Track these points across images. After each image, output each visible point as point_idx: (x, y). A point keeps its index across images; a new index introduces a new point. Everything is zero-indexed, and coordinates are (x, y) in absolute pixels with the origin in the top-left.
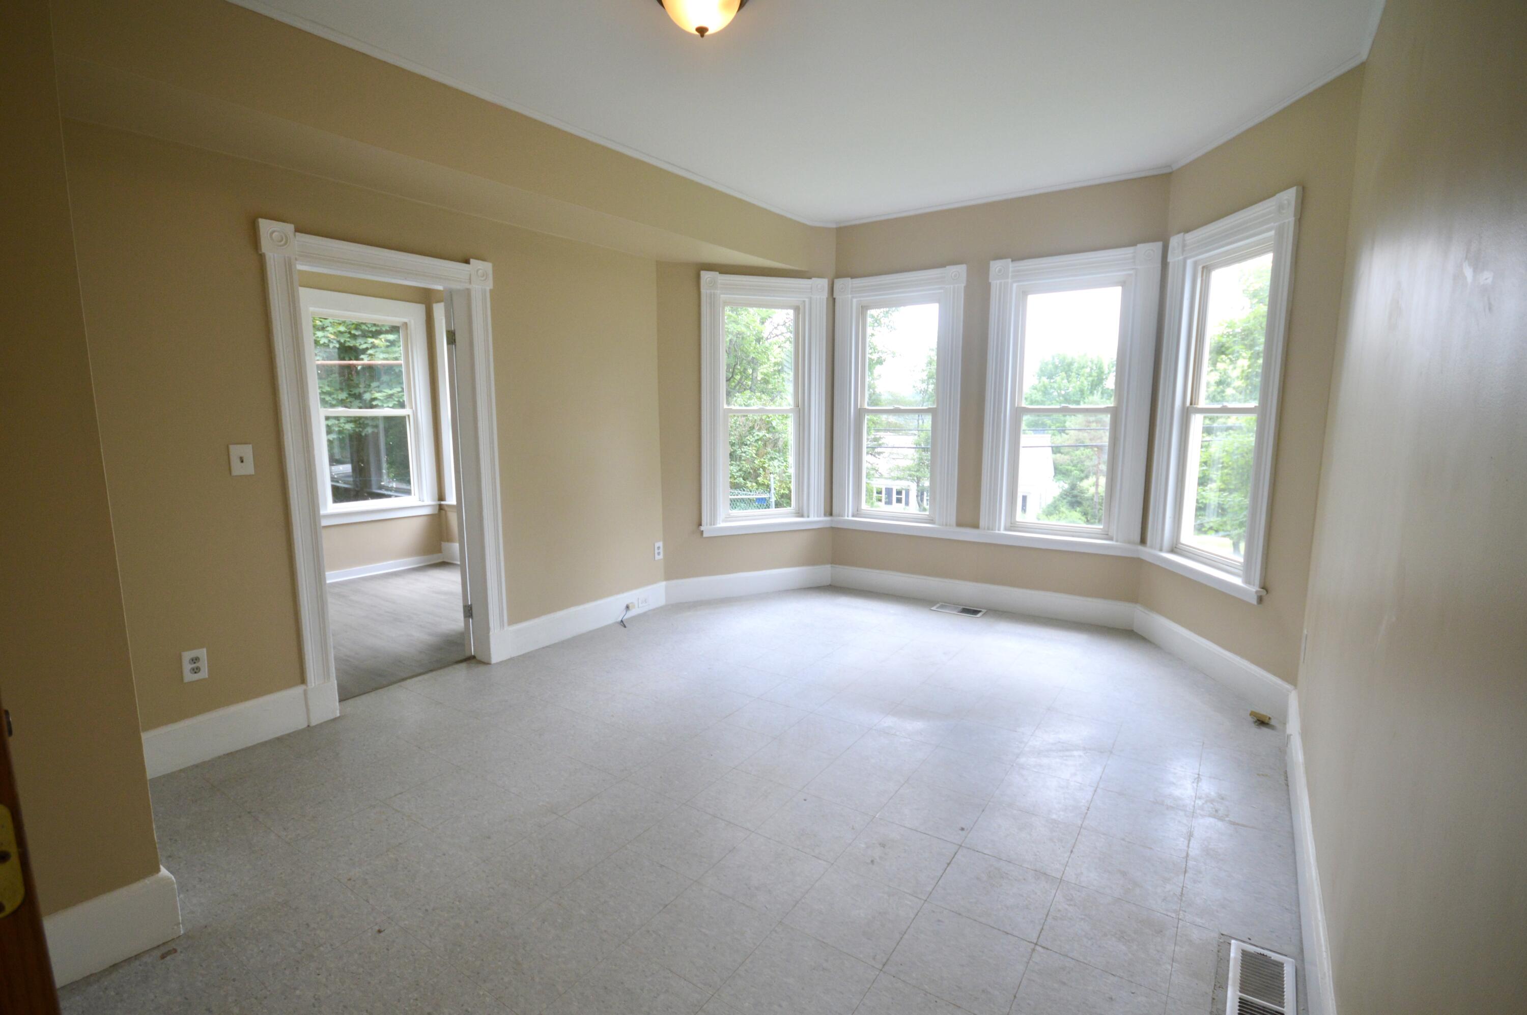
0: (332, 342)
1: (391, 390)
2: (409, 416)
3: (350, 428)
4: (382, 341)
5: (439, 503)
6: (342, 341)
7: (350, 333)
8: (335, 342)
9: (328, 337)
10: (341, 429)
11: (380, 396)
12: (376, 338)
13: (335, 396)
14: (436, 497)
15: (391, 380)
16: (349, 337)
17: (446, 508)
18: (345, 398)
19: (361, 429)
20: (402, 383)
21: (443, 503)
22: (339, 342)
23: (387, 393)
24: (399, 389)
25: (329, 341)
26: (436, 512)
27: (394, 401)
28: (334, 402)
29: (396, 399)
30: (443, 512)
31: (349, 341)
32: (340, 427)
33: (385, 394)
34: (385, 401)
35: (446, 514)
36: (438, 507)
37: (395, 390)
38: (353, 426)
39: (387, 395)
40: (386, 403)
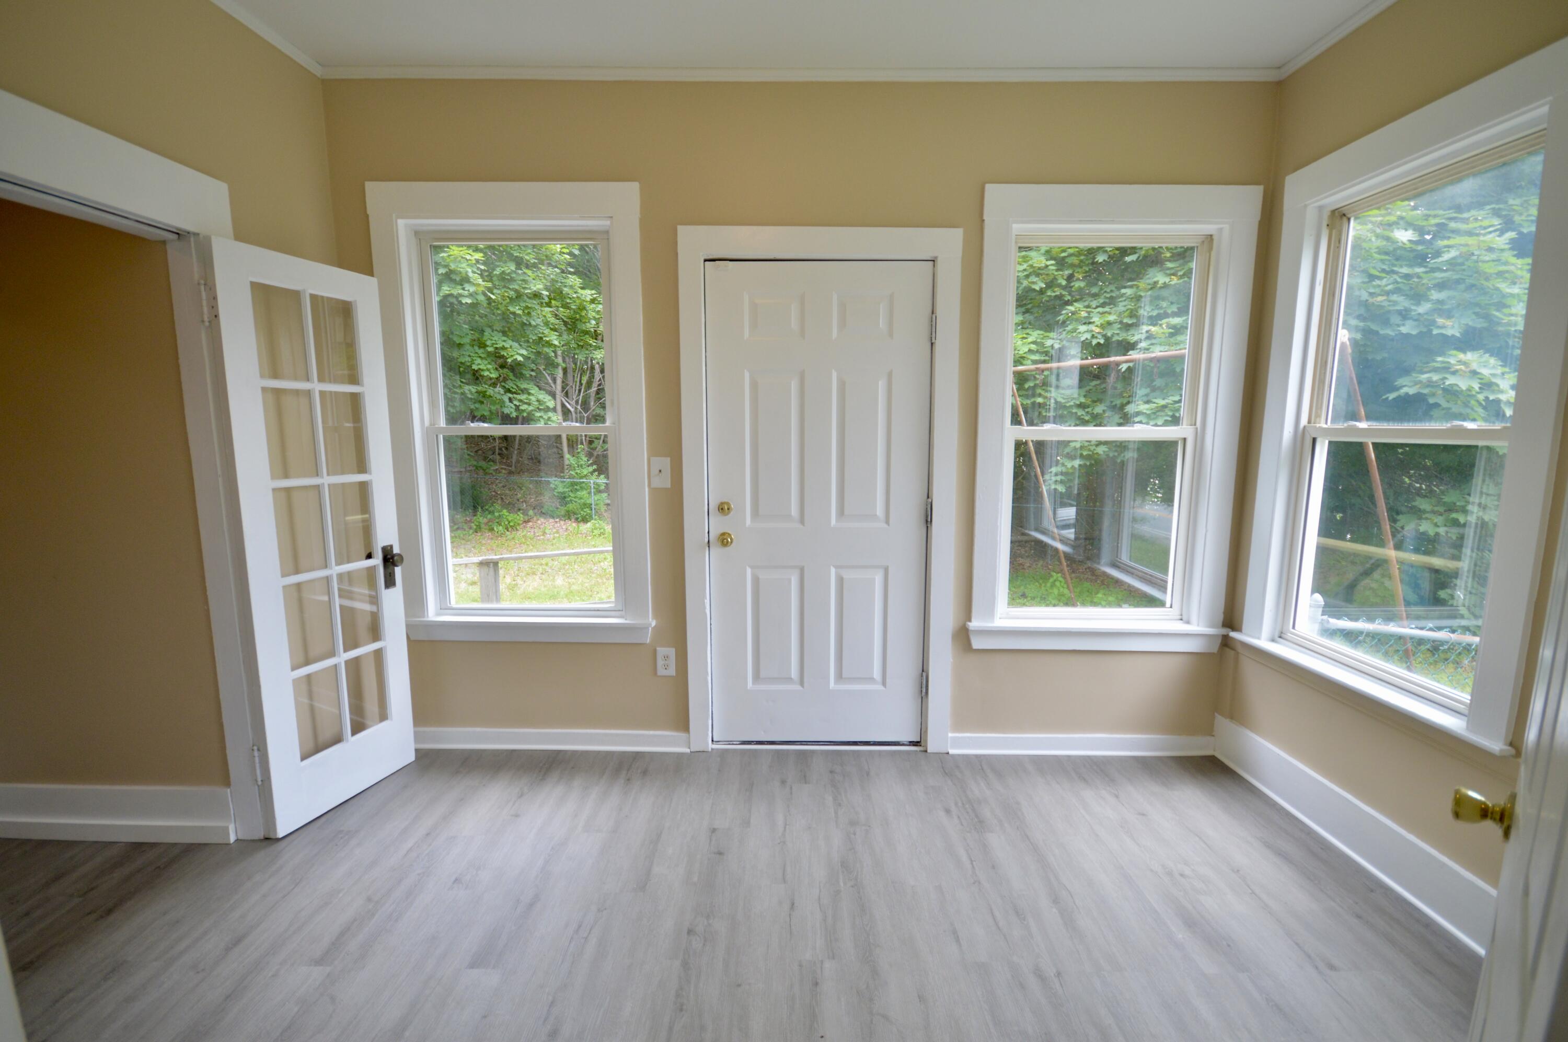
0: (1096, 337)
1: (1164, 399)
2: (1185, 439)
3: (1102, 453)
4: (1163, 328)
5: (1224, 631)
6: (1109, 334)
7: (1121, 322)
8: (1099, 336)
9: (1092, 331)
10: (1091, 453)
11: (1147, 409)
12: (1154, 325)
13: (1089, 410)
14: (1220, 618)
15: (1167, 385)
16: (1120, 329)
17: (1240, 649)
18: (1101, 412)
19: (1116, 454)
20: (1181, 389)
21: (1233, 634)
22: (1104, 336)
23: (1157, 404)
24: (1177, 398)
25: (1093, 337)
26: (1215, 649)
27: (1168, 415)
28: (1087, 418)
29: (1170, 413)
30: (1230, 653)
31: (1118, 334)
32: (1089, 450)
33: (1153, 406)
34: (1153, 416)
35: (1237, 659)
36: (1219, 641)
37: (1169, 400)
38: (1107, 450)
39: (1157, 407)
40: (1154, 419)
